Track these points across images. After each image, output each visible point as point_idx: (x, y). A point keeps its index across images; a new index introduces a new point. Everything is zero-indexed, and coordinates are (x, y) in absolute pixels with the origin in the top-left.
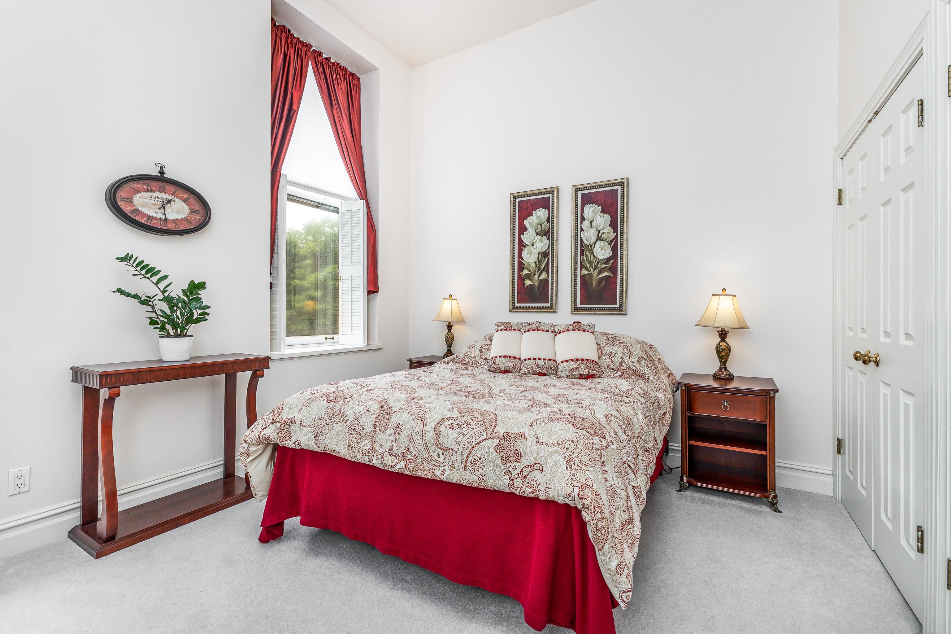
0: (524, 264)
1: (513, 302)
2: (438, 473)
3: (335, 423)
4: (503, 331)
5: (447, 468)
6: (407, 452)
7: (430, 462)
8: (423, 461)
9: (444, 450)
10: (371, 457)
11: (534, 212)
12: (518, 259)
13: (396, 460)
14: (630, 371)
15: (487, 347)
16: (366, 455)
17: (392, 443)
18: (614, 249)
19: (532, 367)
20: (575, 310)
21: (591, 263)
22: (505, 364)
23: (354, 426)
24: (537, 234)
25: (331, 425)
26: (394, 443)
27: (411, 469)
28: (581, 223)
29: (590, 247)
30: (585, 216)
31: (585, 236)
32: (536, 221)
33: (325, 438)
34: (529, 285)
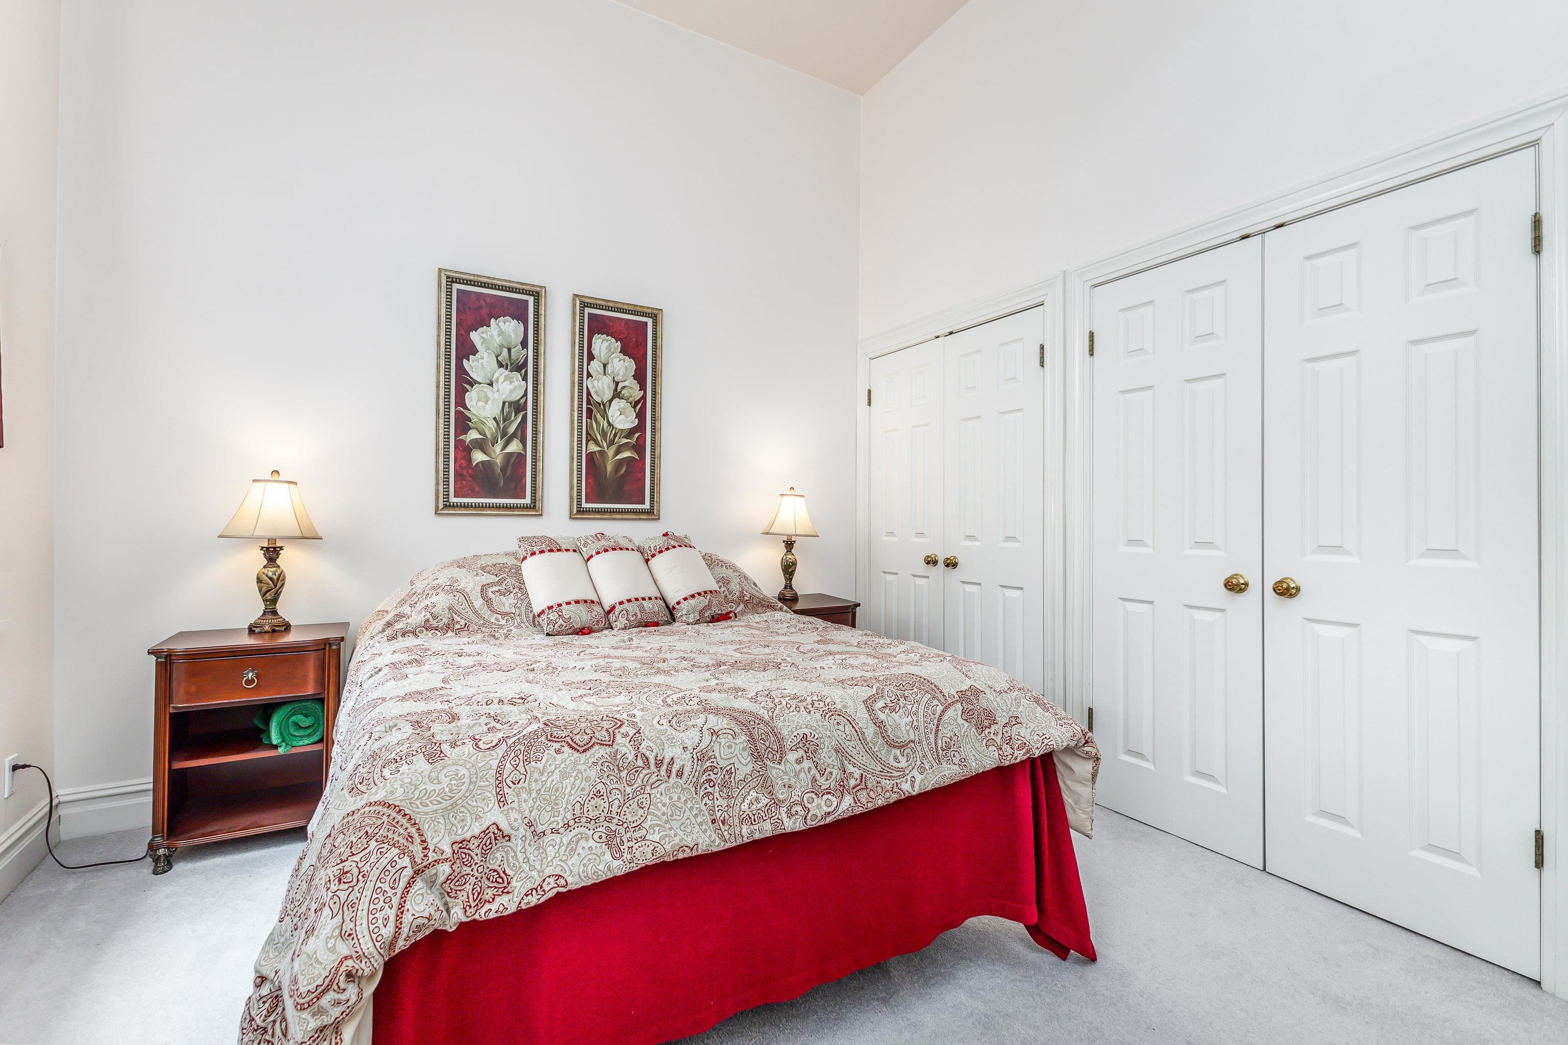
0: (470, 420)
1: (447, 495)
2: (906, 787)
3: (648, 788)
4: (547, 554)
5: (915, 773)
6: (846, 776)
7: (888, 774)
8: (876, 778)
9: (902, 746)
10: (778, 818)
11: (493, 320)
12: (455, 408)
13: (834, 799)
14: (755, 602)
15: (496, 588)
16: (764, 820)
17: (812, 773)
18: (641, 415)
19: (636, 614)
20: (579, 512)
21: (604, 434)
22: (581, 616)
23: (707, 774)
24: (500, 365)
25: (641, 796)
26: (814, 771)
27: (864, 800)
28: (588, 364)
29: (604, 408)
30: (594, 352)
31: (594, 387)
32: (498, 340)
33: (644, 832)
34: (482, 462)
